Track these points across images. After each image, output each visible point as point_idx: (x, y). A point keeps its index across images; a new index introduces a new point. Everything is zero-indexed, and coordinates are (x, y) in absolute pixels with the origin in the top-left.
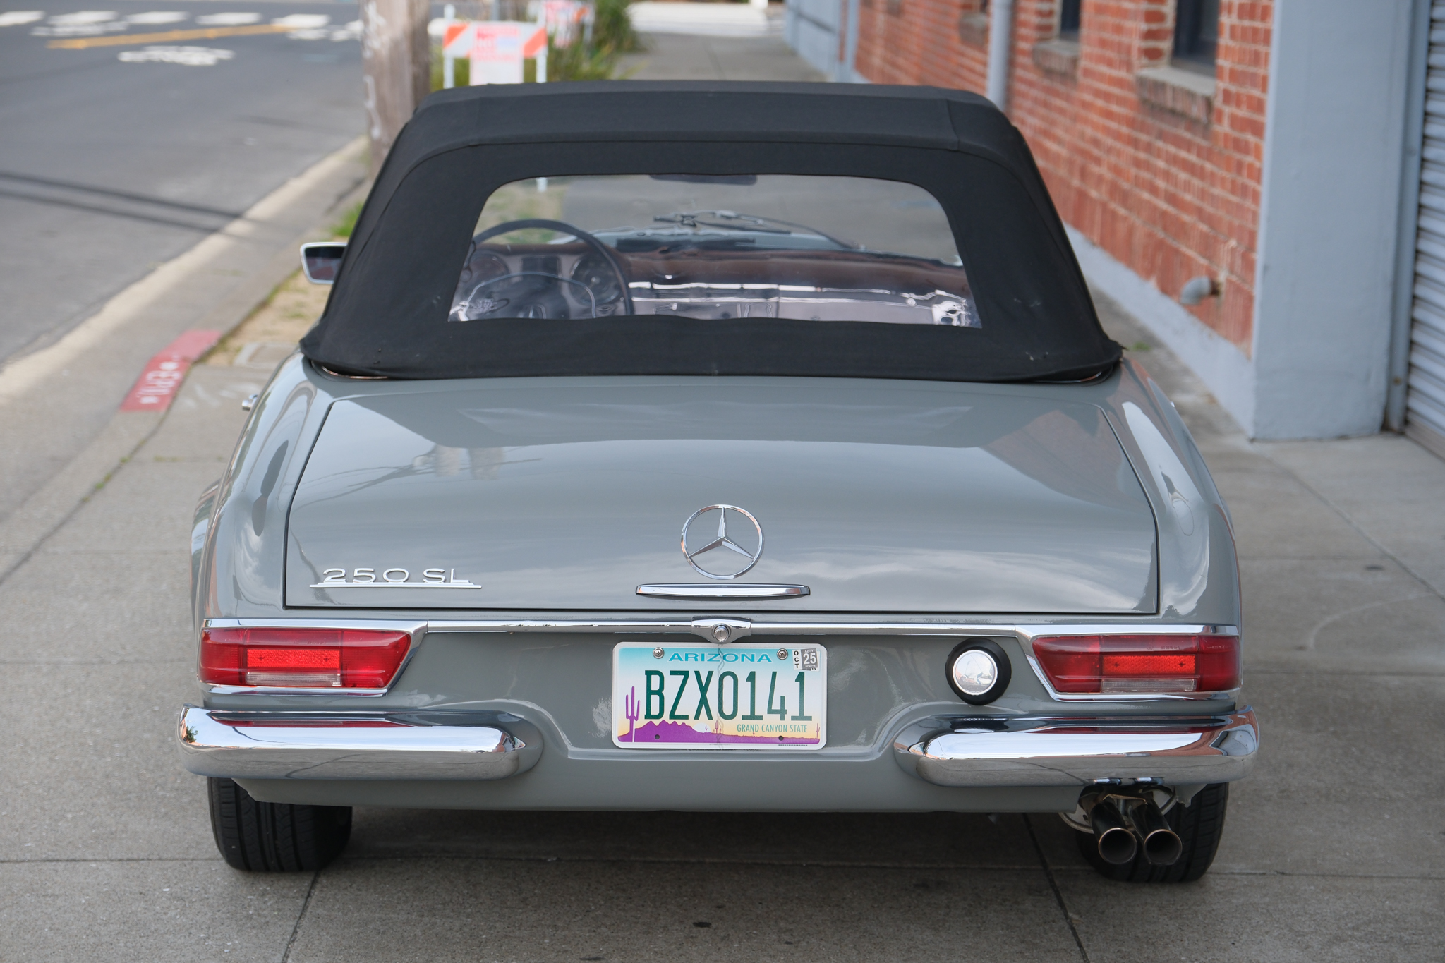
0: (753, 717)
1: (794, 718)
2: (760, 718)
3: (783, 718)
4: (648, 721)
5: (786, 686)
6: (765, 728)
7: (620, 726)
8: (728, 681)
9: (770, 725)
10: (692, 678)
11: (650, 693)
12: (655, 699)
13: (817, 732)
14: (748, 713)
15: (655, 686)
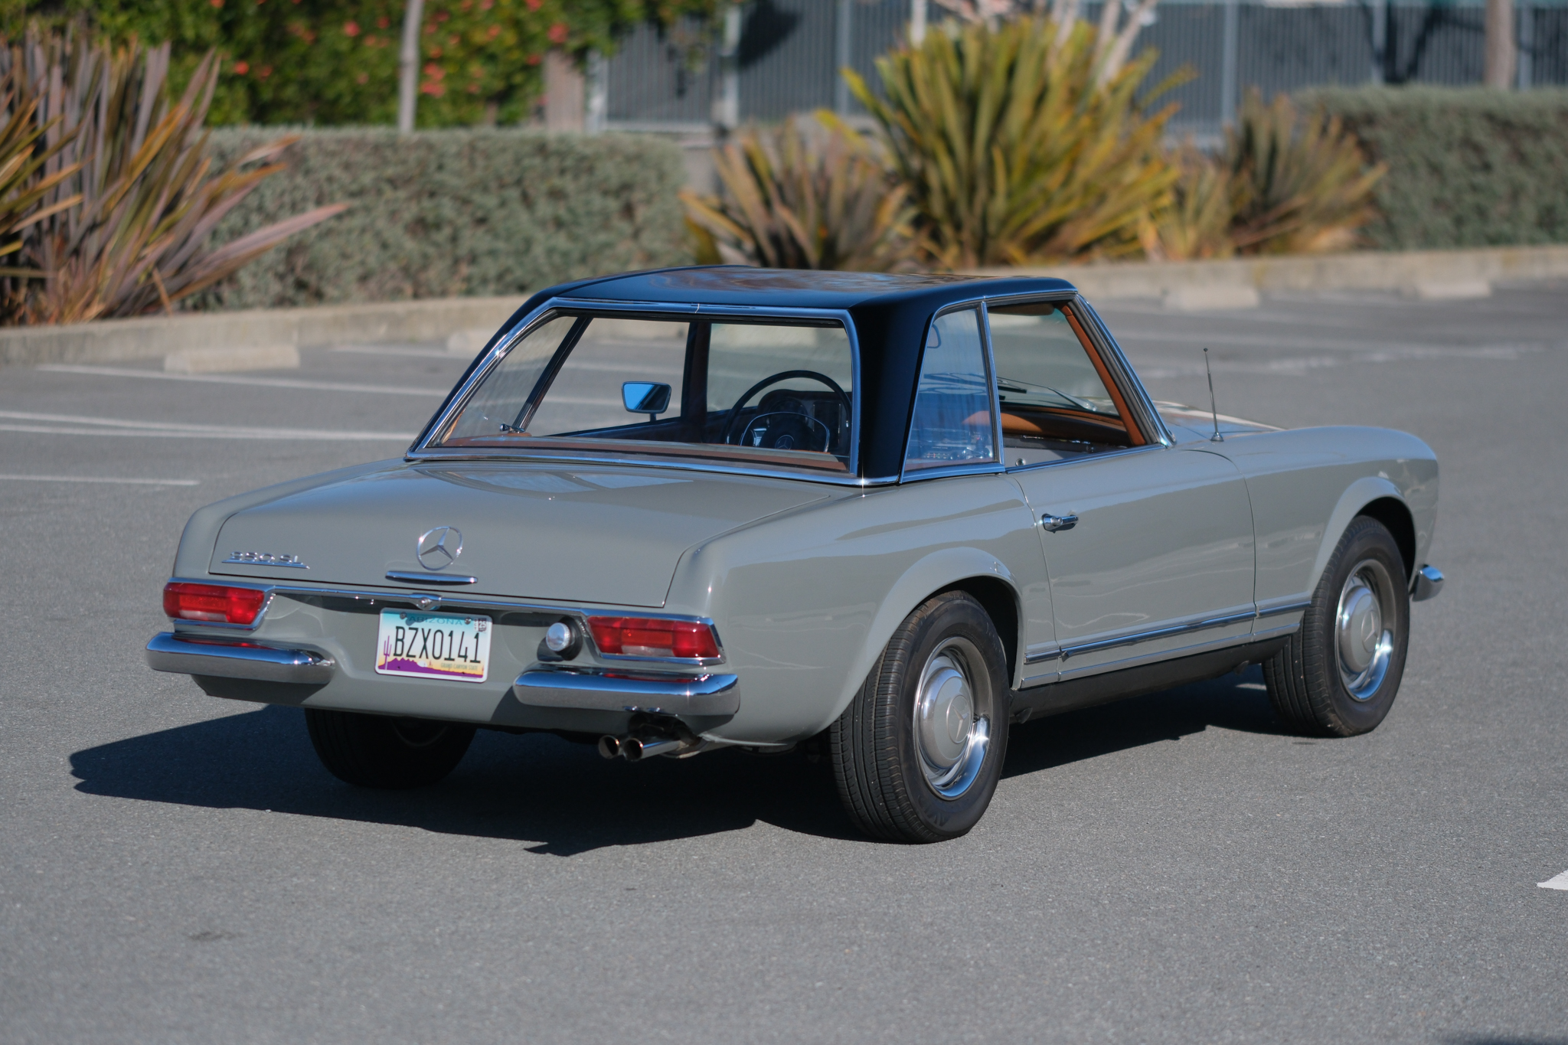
0: (450, 659)
1: (471, 661)
2: (453, 660)
3: (465, 661)
4: (395, 657)
5: (469, 642)
6: (456, 666)
7: (381, 660)
8: (439, 635)
9: (458, 664)
10: (420, 632)
11: (397, 640)
13: (483, 670)
14: (448, 657)
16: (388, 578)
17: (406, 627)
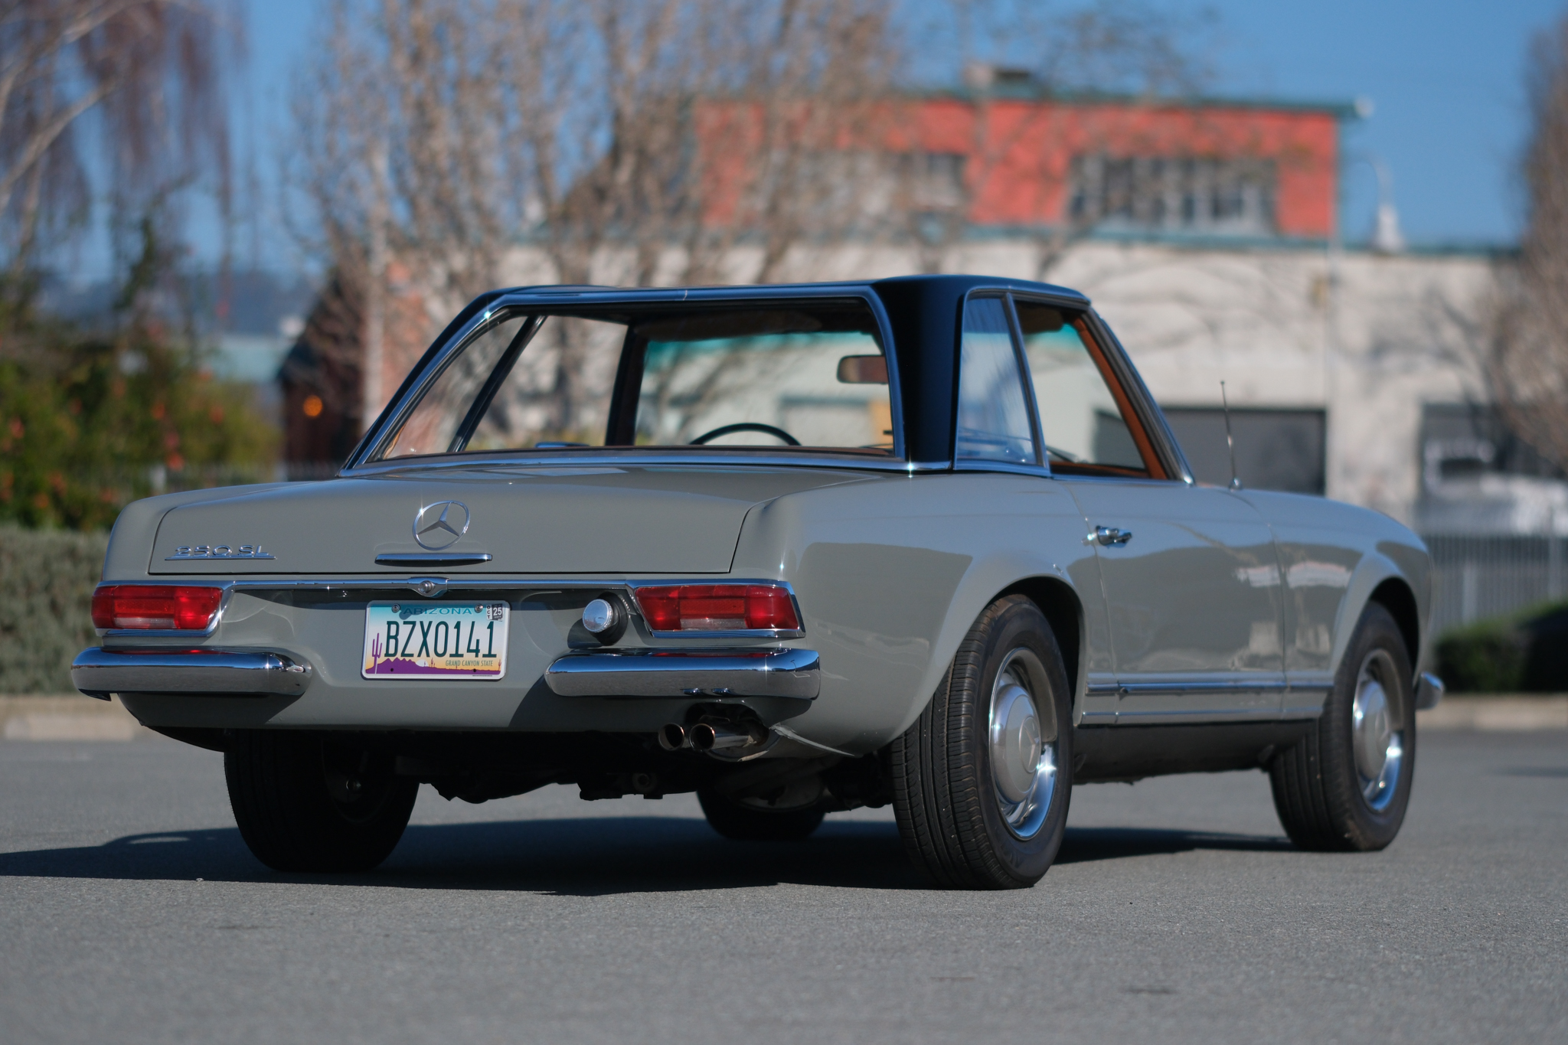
0: (457, 655)
1: (484, 656)
2: (462, 656)
3: (477, 656)
4: (387, 658)
5: (481, 633)
6: (464, 663)
7: (368, 662)
8: (442, 628)
9: (468, 661)
10: (418, 627)
11: (389, 637)
12: (392, 642)
13: (499, 665)
14: (454, 653)
15: (393, 633)
16: (378, 562)
17: (401, 622)
